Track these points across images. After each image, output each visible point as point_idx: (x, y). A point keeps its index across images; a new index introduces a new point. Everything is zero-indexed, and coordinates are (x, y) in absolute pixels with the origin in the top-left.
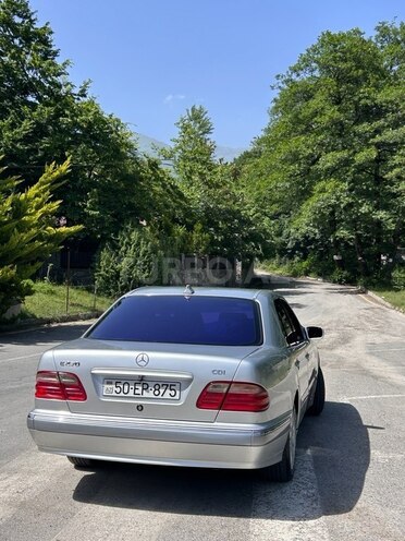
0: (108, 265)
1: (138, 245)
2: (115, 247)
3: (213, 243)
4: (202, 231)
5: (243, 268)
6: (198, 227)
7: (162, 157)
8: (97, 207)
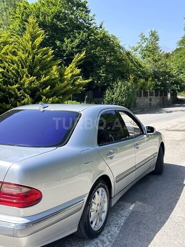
0: (108, 96)
1: (121, 87)
2: (112, 88)
3: (157, 85)
4: (151, 81)
5: (171, 95)
6: (150, 79)
7: (133, 51)
8: (105, 72)
